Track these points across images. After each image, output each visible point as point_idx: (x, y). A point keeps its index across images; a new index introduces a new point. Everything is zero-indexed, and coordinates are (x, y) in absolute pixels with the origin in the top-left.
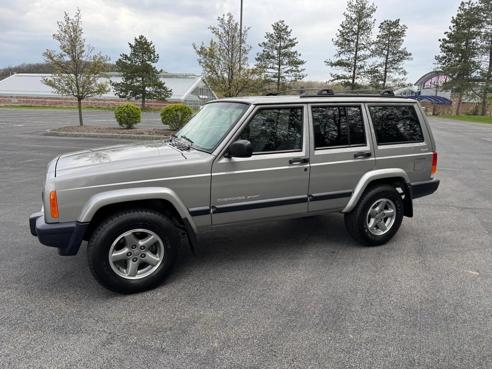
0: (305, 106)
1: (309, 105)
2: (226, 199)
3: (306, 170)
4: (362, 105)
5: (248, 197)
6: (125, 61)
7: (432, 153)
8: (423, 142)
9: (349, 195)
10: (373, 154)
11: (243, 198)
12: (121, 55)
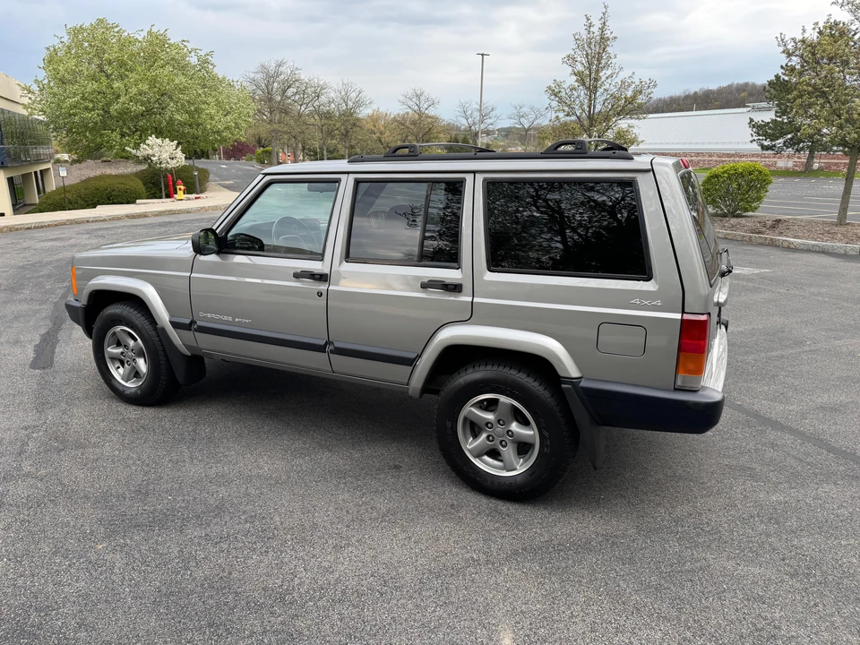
0: (343, 177)
1: (352, 177)
2: (209, 315)
3: (320, 294)
4: (469, 178)
5: (237, 320)
6: (786, 78)
7: (678, 316)
8: (649, 279)
9: (410, 362)
10: (467, 287)
11: (230, 319)
12: (782, 67)
